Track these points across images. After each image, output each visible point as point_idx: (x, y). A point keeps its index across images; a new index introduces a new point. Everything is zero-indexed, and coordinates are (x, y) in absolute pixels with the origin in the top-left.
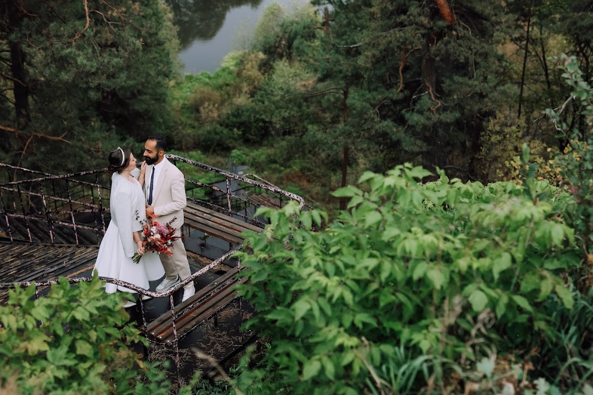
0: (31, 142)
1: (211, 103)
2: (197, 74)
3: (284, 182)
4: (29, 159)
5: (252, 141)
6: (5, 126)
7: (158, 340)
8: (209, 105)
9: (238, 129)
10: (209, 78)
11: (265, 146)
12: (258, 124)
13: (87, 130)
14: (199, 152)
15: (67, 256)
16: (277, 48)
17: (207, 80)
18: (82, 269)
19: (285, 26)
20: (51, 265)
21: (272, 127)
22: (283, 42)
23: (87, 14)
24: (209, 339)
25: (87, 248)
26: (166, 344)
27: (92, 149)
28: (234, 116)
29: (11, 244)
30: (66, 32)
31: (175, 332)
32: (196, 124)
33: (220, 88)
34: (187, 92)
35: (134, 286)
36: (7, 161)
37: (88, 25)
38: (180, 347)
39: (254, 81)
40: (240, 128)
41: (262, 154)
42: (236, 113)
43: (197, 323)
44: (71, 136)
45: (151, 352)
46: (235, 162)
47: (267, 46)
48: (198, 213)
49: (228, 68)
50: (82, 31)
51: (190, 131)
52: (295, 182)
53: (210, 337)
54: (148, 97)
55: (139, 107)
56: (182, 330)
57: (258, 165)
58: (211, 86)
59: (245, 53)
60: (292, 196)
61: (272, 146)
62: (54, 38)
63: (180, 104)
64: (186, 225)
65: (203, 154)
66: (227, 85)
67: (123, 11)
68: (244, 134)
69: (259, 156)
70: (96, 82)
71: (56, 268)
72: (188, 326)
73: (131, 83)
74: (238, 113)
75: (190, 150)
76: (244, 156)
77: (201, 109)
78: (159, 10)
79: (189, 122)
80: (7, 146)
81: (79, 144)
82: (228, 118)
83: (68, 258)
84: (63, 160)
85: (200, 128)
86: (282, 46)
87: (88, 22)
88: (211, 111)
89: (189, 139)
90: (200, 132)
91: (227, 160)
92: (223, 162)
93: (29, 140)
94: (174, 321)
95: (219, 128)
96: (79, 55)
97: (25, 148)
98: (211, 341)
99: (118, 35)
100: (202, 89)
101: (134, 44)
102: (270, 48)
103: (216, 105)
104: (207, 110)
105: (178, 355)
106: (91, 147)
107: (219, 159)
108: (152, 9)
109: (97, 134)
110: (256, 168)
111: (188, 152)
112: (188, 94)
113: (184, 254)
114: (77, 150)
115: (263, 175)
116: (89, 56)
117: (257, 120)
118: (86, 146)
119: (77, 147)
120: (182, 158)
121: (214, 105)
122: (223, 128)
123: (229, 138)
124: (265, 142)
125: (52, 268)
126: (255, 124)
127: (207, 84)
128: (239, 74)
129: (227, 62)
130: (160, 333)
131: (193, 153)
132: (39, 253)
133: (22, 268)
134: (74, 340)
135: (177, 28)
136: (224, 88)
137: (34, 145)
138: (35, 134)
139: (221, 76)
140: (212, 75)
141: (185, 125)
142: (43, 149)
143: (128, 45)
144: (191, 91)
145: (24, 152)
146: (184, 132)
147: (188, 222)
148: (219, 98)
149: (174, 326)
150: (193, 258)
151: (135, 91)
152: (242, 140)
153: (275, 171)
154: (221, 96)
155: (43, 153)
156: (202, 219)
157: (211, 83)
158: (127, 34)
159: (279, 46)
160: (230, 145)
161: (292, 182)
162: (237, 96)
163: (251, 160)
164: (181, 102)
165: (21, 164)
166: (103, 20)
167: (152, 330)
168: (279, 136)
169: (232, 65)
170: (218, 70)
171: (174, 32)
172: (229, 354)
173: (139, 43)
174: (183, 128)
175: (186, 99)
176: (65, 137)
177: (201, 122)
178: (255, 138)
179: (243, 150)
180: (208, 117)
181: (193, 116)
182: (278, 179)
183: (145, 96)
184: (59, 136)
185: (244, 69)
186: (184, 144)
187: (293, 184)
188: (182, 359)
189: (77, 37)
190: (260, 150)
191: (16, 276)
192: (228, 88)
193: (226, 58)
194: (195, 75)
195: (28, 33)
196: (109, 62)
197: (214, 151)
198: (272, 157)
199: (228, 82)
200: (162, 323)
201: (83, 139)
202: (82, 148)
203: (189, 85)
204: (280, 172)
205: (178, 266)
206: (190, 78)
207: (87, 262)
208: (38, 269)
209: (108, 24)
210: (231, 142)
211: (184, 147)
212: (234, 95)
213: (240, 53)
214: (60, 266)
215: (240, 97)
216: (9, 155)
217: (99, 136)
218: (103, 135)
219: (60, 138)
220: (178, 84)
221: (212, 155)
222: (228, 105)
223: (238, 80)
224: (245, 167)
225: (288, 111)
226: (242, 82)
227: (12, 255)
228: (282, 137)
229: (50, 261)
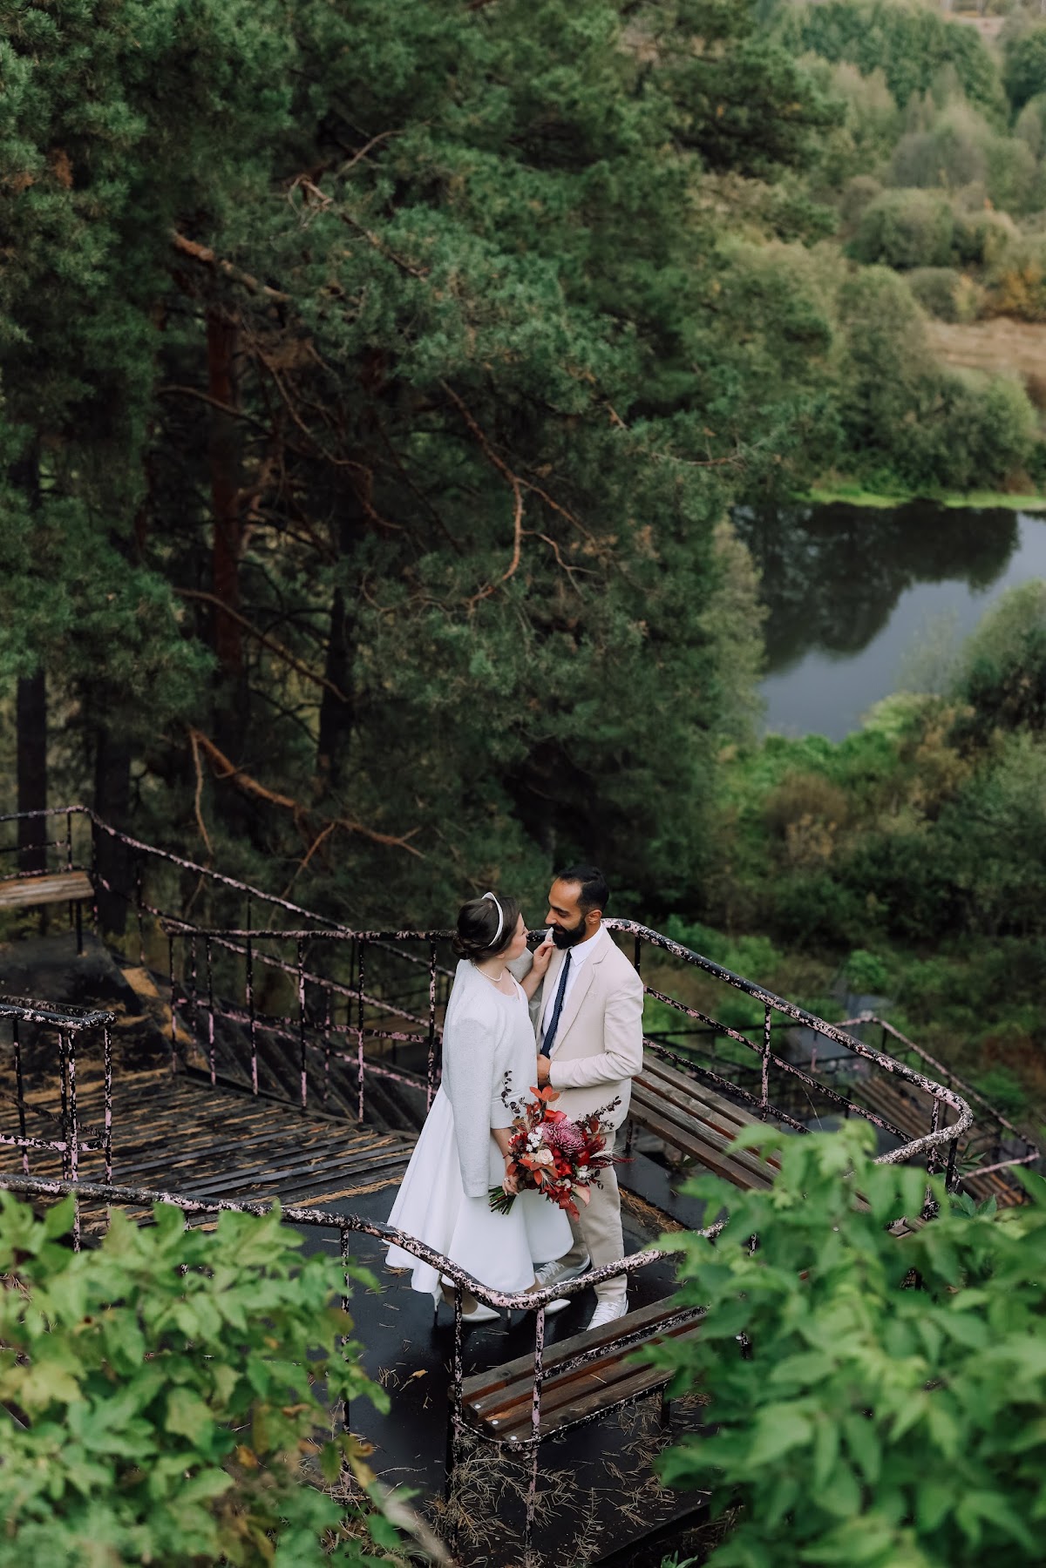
0: (328, 841)
1: (821, 818)
2: (796, 736)
3: (982, 1060)
4: (314, 882)
5: (912, 934)
6: (273, 790)
7: (489, 1430)
8: (814, 822)
9: (881, 897)
10: (827, 753)
11: (944, 953)
12: (936, 892)
13: (471, 830)
14: (767, 941)
15: (325, 1147)
16: (1005, 693)
17: (821, 758)
18: (348, 1187)
19: (1037, 637)
20: (280, 1163)
21: (973, 906)
22: (1025, 682)
23: (518, 540)
24: (638, 1457)
25: (381, 1134)
26: (504, 1446)
27: (473, 881)
28: (874, 859)
29: (210, 1089)
30: (458, 581)
31: (536, 1417)
32: (771, 866)
33: (851, 782)
34: (761, 780)
35: (446, 1260)
36: (260, 877)
37: (514, 567)
38: (543, 1462)
39: (943, 778)
40: (885, 896)
41: (934, 973)
42: (882, 854)
43: (606, 1402)
44: (426, 840)
45: (461, 1460)
46: (856, 982)
47: (981, 686)
48: (677, 1095)
49: (881, 735)
50: (498, 581)
51: (751, 882)
52: (1011, 1066)
53: (641, 1451)
54: (647, 774)
55: (621, 797)
56: (559, 1414)
57: (917, 1001)
58: (827, 773)
59: (932, 702)
60: (940, 1092)
61: (964, 956)
62: (427, 590)
63: (740, 810)
64: (632, 1122)
65: (777, 949)
66: (871, 778)
67: (608, 545)
68: (893, 913)
69: (926, 978)
70: (509, 719)
71: (286, 1173)
72: (578, 1408)
73: (611, 732)
74: (887, 854)
75: (746, 933)
76: (883, 972)
77: (792, 830)
78: (712, 557)
79: (755, 858)
80: (269, 839)
81: (444, 863)
82: (858, 864)
83: (326, 1152)
84: (398, 899)
85: (779, 878)
86: (1022, 691)
87: (516, 560)
88: (816, 838)
89: (745, 902)
90: (779, 889)
91: (835, 973)
92: (824, 977)
93: (324, 834)
94: (538, 1384)
95: (829, 887)
96: (480, 646)
97: (310, 853)
98: (642, 1464)
99: (586, 603)
100: (802, 779)
101: (626, 633)
102: (987, 691)
103: (833, 826)
104: (806, 836)
105: (532, 1486)
106: (472, 875)
107: (817, 968)
108: (695, 551)
109: (493, 846)
110: (912, 1008)
111: (736, 936)
112: (765, 785)
113: (614, 1203)
114: (437, 876)
115: (924, 1031)
116: (502, 649)
117: (934, 883)
118: (460, 872)
119: (437, 869)
120: (659, 936)
121: (826, 824)
122: (839, 886)
123: (852, 917)
124: (947, 944)
125: (278, 1169)
126: (926, 892)
127: (816, 767)
128: (906, 755)
129: (879, 718)
130: (496, 1411)
131: (751, 941)
132: (263, 1126)
133: (210, 1157)
134: (169, 1386)
135: (764, 612)
136: (862, 784)
137: (333, 848)
138: (341, 821)
139: (857, 753)
140: (835, 747)
141: (741, 865)
142: (351, 864)
143: (606, 632)
144: (772, 781)
145: (305, 863)
146: (736, 882)
147: (641, 1112)
148: (844, 809)
149: (536, 1398)
150: (644, 1216)
151: (618, 757)
152: (885, 928)
153: (960, 1025)
154: (850, 803)
155: (350, 871)
156: (684, 1114)
157: (829, 768)
158: (608, 604)
159: (1013, 691)
160: (852, 936)
161: (1004, 1062)
162: (893, 810)
163: (901, 985)
164: (743, 803)
165: (292, 891)
166: (553, 561)
167: (475, 1396)
168: (987, 933)
169: (891, 729)
170: (852, 734)
171: (755, 623)
172: (683, 1513)
173: (637, 630)
174: (735, 873)
175: (755, 798)
176: (414, 841)
177: (785, 863)
178: (920, 927)
179: (884, 956)
180: (804, 853)
181: (767, 844)
182: (965, 1047)
183: (640, 771)
184: (398, 834)
185: (922, 742)
186: (730, 912)
187: (1005, 1070)
188: (549, 1496)
189: (482, 595)
190: (930, 963)
191: (188, 1174)
192: (872, 786)
193: (880, 707)
194: (790, 740)
195: (368, 569)
196: (549, 670)
197: (806, 946)
198: (958, 987)
199: (872, 770)
200: (508, 1383)
201: (456, 853)
202: (448, 875)
203: (772, 763)
204: (975, 1030)
205: (594, 1232)
206: (775, 746)
207: (368, 1172)
208: (247, 1166)
209: (564, 571)
210: (855, 930)
211: (728, 922)
212: (884, 806)
213: (919, 699)
214: (298, 1170)
215: (897, 814)
216: (269, 862)
217: (498, 852)
218: (509, 851)
219: (399, 841)
220: (742, 755)
221: (800, 953)
222: (863, 830)
223: (901, 769)
224: (882, 1002)
225: (1023, 871)
226: (910, 776)
227: (201, 1118)
228: (995, 938)
229: (281, 1151)
